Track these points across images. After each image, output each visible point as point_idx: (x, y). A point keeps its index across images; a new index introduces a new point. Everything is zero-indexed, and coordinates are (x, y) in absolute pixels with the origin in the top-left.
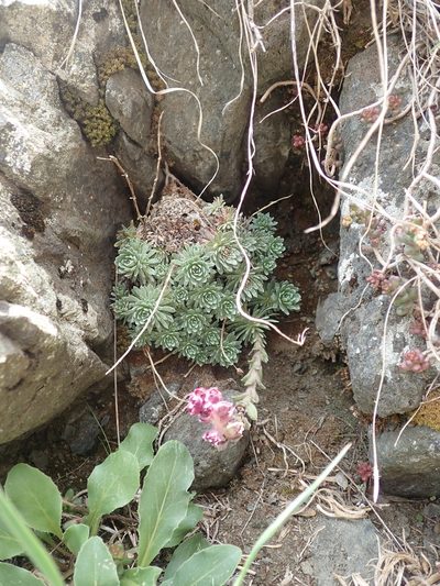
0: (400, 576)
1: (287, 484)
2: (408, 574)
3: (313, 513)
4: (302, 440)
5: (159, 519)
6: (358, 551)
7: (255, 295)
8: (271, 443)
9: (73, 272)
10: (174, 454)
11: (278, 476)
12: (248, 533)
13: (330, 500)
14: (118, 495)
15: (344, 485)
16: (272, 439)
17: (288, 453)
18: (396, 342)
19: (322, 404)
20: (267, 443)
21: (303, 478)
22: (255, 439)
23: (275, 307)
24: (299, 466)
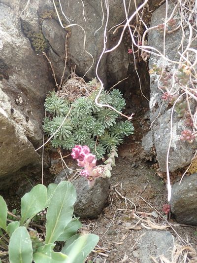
0: (185, 257)
1: (127, 216)
2: (190, 257)
3: (140, 228)
4: (135, 196)
5: (57, 221)
6: (163, 244)
7: (112, 125)
8: (119, 196)
9: (22, 104)
10: (67, 188)
11: (122, 212)
12: (106, 237)
13: (149, 221)
14: (36, 207)
15: (156, 216)
16: (120, 194)
17: (128, 201)
18: (178, 130)
19: (145, 182)
20: (117, 196)
21: (135, 213)
22: (111, 194)
23: (122, 132)
24: (133, 208)
